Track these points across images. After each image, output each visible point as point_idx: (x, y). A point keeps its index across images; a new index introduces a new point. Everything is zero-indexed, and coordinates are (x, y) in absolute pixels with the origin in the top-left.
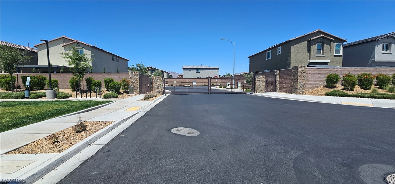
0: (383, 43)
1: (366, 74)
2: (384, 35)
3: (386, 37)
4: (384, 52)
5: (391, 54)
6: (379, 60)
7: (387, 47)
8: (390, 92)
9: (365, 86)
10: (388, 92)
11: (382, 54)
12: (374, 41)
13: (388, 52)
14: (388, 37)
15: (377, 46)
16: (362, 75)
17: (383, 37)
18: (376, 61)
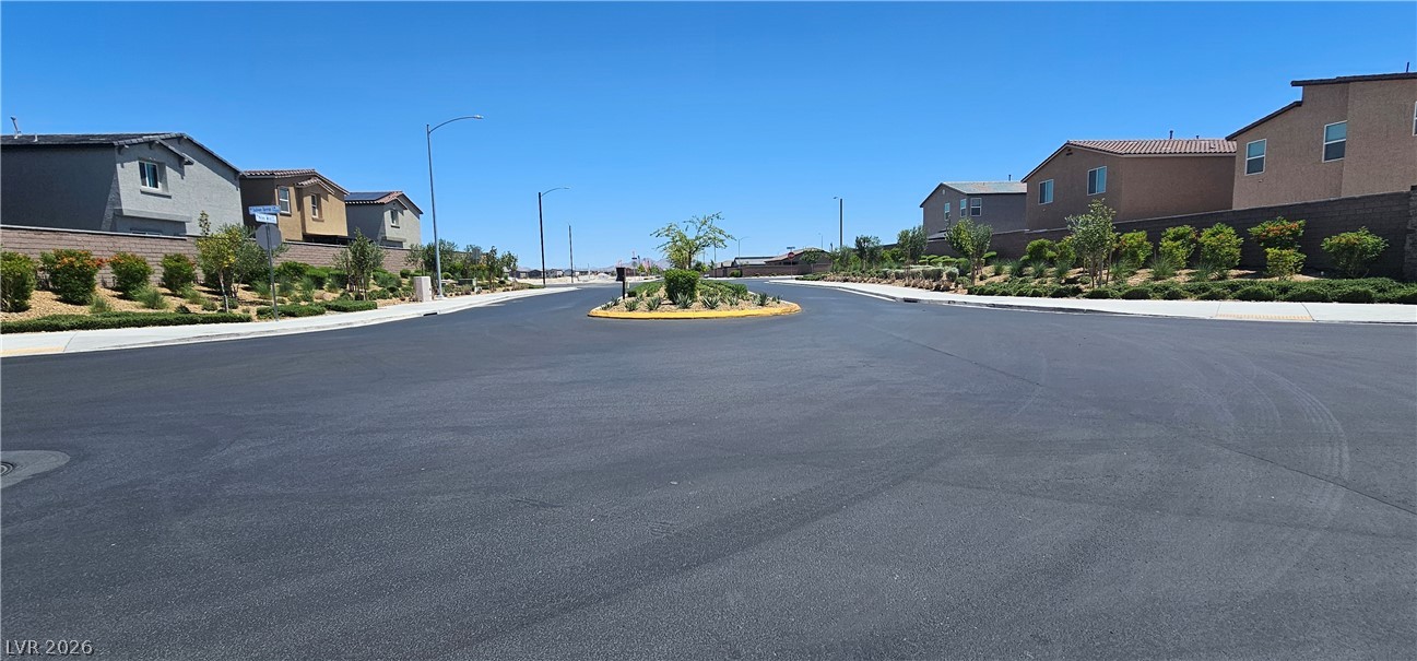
0: (139, 159)
1: (70, 254)
2: (141, 136)
3: (146, 142)
4: (148, 188)
5: (169, 197)
6: (137, 212)
7: (152, 174)
8: (149, 307)
9: (72, 291)
10: (143, 307)
11: (142, 192)
12: (107, 149)
13: (159, 190)
14: (150, 143)
15: (123, 167)
16: (59, 255)
17: (134, 141)
18: (125, 213)
